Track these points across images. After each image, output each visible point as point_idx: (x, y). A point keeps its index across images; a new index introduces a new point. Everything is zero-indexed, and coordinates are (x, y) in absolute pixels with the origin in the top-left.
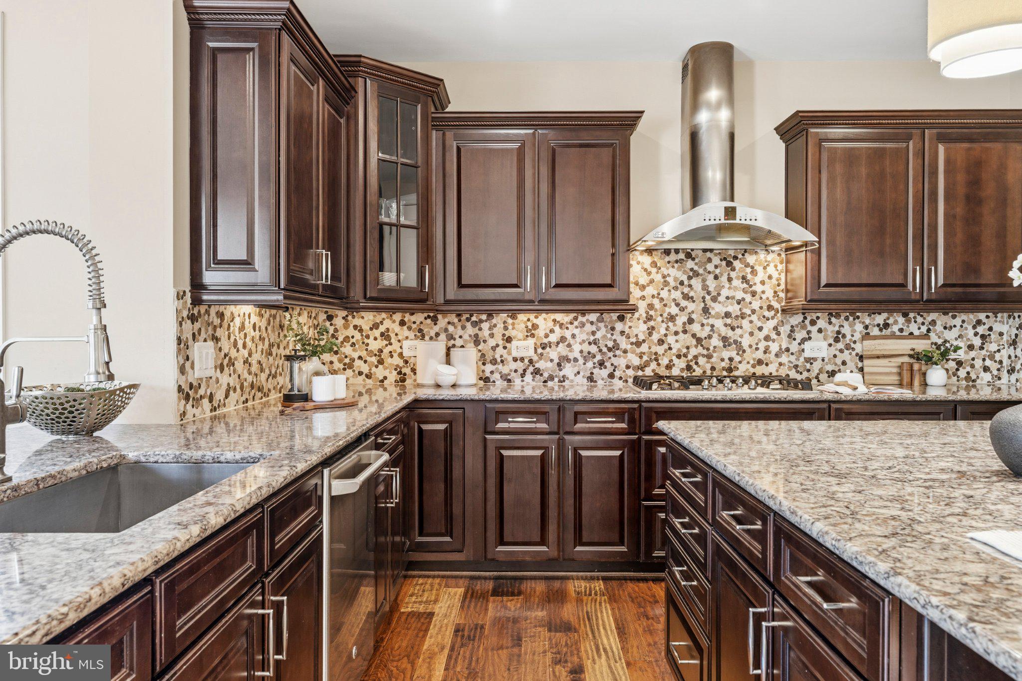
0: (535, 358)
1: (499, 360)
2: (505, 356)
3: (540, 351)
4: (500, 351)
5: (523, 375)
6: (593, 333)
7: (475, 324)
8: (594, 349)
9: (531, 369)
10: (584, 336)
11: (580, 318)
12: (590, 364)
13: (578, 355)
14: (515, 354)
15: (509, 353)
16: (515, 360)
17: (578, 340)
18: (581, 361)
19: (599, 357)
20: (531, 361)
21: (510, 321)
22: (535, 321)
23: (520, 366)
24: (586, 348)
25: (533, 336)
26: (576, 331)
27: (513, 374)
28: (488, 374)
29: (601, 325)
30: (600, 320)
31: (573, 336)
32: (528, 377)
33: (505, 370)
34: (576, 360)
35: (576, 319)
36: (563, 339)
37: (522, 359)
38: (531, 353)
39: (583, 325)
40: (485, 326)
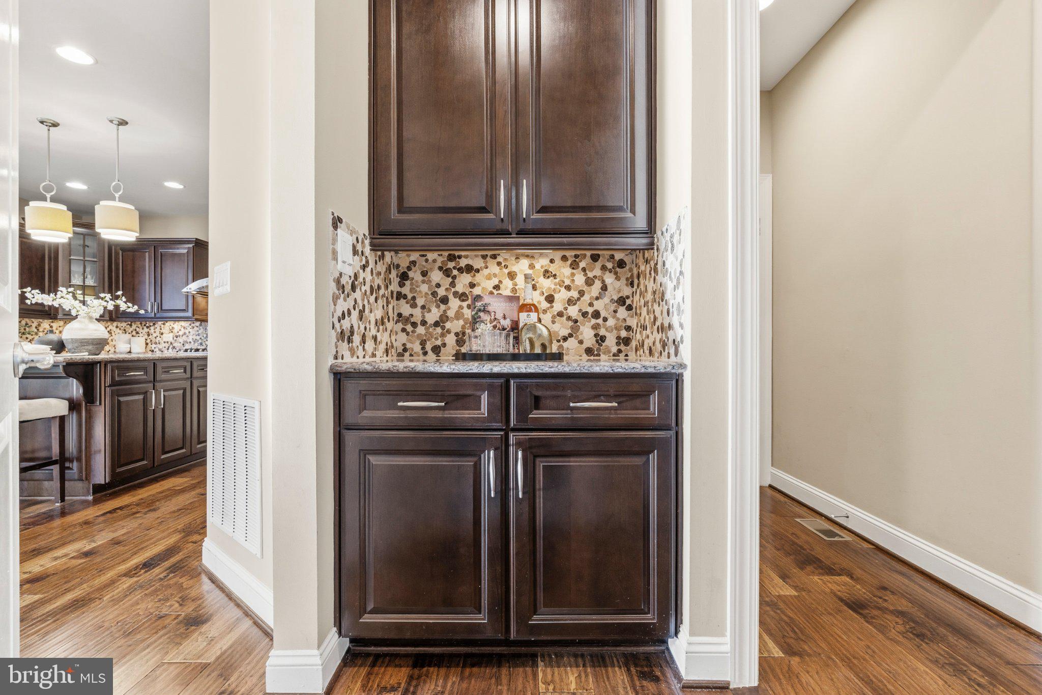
0: (173, 341)
1: (158, 342)
2: (161, 341)
3: (175, 338)
4: (158, 338)
5: (168, 349)
6: (198, 331)
7: (148, 327)
8: (198, 338)
9: (171, 346)
10: (194, 332)
11: (192, 325)
12: (196, 344)
13: (191, 340)
14: (164, 340)
15: (162, 340)
16: (165, 342)
17: (191, 334)
18: (193, 343)
19: (200, 341)
20: (171, 343)
21: (162, 326)
22: (173, 326)
23: (166, 345)
24: (195, 337)
25: (172, 332)
26: (191, 330)
27: (164, 349)
28: (153, 349)
29: (201, 327)
30: (201, 325)
31: (189, 332)
32: (170, 350)
33: (160, 347)
34: (190, 342)
35: (190, 325)
36: (185, 334)
37: (168, 342)
38: (171, 339)
39: (193, 328)
40: (152, 328)
